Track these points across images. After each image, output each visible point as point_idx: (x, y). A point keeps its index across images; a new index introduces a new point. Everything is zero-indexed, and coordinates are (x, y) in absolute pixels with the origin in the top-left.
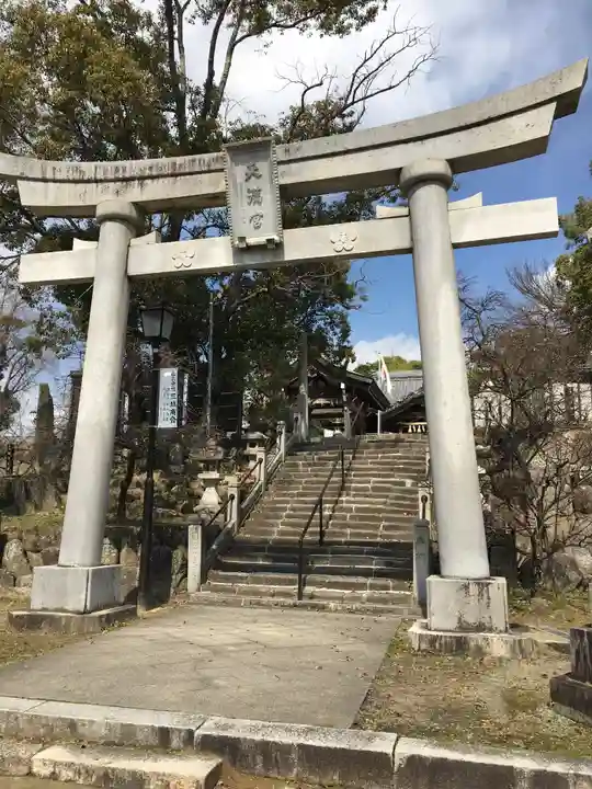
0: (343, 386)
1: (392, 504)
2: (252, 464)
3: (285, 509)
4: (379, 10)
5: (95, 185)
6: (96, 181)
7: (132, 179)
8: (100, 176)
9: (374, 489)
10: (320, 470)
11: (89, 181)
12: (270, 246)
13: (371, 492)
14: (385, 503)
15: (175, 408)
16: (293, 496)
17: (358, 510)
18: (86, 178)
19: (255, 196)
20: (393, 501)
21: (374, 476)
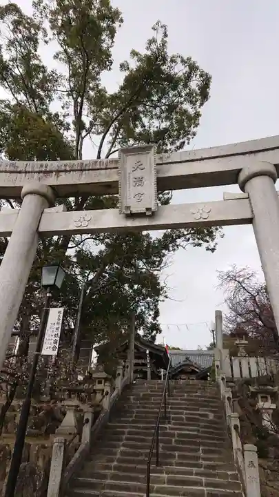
0: (147, 352)
1: (203, 432)
2: (99, 396)
3: (123, 433)
4: (186, 143)
5: (24, 175)
6: (26, 172)
7: (51, 172)
8: (29, 169)
9: (188, 419)
10: (146, 403)
11: (20, 172)
12: (148, 213)
13: (185, 421)
14: (198, 431)
15: (58, 339)
16: (129, 422)
17: (179, 435)
18: (19, 170)
19: (139, 181)
20: (203, 429)
21: (186, 409)
